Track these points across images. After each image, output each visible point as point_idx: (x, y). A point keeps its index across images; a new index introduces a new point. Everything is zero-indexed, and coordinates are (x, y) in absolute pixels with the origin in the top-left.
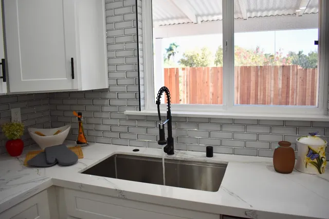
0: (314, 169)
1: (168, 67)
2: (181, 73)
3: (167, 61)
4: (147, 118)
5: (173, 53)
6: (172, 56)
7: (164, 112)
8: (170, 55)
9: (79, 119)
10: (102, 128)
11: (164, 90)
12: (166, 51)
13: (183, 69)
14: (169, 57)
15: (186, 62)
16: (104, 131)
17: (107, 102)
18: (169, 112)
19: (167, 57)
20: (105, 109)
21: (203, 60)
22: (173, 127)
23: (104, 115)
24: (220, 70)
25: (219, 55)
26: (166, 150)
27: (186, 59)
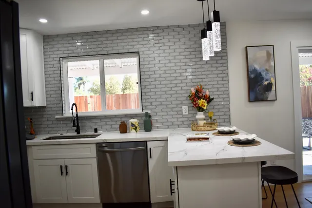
0: (134, 131)
1: (78, 95)
2: (89, 100)
3: (77, 90)
4: (67, 119)
5: (84, 83)
6: (82, 86)
7: (75, 115)
8: (80, 84)
9: (31, 122)
10: (42, 126)
11: (74, 104)
12: (76, 80)
13: (91, 97)
14: (79, 86)
15: (95, 90)
16: (44, 128)
17: (45, 113)
18: (77, 115)
19: (77, 86)
20: (45, 116)
21: (112, 88)
22: (79, 122)
23: (44, 119)
24: (121, 97)
25: (125, 84)
26: (76, 131)
27: (95, 88)
